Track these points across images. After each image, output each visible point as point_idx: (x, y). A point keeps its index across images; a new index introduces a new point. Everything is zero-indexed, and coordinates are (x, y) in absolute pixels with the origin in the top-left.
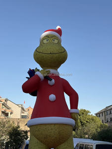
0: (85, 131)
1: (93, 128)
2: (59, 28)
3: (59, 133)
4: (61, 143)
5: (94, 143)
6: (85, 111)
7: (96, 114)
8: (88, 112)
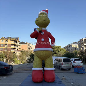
0: (59, 54)
1: (62, 53)
2: (47, 10)
3: (46, 54)
4: (47, 58)
5: (62, 58)
6: (59, 46)
7: (64, 48)
8: (61, 47)
